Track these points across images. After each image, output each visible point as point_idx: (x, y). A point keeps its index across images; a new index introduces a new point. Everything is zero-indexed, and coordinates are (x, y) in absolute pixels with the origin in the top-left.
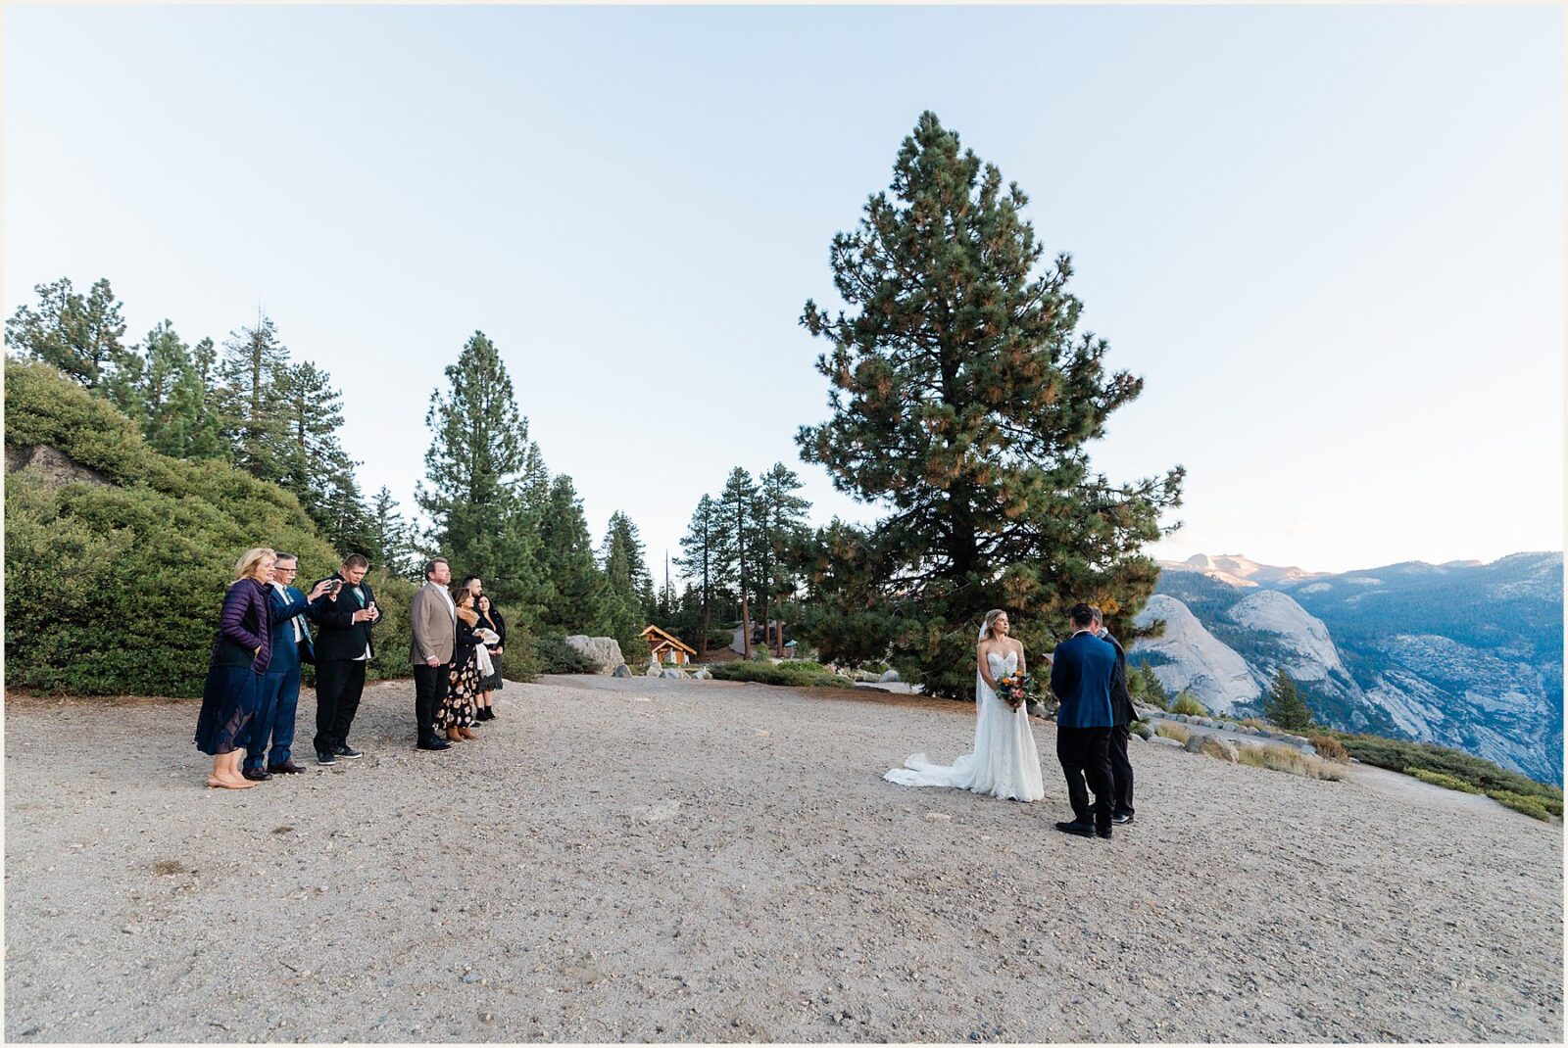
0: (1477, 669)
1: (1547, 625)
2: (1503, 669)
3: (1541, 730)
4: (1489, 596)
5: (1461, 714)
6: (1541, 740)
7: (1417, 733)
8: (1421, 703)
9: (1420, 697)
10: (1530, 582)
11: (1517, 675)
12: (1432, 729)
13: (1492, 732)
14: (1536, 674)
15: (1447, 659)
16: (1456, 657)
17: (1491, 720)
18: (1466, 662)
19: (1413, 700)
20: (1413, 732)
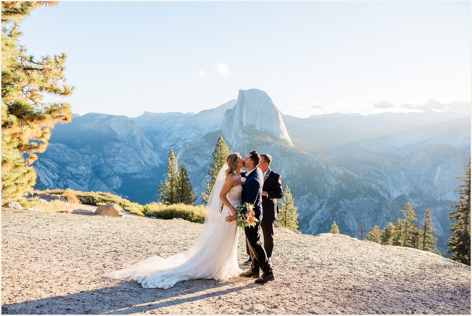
0: (72, 157)
1: (95, 141)
2: (80, 157)
3: (88, 180)
4: (80, 129)
5: (64, 175)
6: (87, 183)
7: (48, 184)
8: (51, 172)
9: (52, 169)
10: (93, 124)
11: (85, 159)
12: (54, 183)
13: (73, 182)
14: (89, 159)
15: (63, 153)
16: (66, 153)
17: (74, 177)
18: (69, 155)
19: (49, 171)
20: (47, 184)
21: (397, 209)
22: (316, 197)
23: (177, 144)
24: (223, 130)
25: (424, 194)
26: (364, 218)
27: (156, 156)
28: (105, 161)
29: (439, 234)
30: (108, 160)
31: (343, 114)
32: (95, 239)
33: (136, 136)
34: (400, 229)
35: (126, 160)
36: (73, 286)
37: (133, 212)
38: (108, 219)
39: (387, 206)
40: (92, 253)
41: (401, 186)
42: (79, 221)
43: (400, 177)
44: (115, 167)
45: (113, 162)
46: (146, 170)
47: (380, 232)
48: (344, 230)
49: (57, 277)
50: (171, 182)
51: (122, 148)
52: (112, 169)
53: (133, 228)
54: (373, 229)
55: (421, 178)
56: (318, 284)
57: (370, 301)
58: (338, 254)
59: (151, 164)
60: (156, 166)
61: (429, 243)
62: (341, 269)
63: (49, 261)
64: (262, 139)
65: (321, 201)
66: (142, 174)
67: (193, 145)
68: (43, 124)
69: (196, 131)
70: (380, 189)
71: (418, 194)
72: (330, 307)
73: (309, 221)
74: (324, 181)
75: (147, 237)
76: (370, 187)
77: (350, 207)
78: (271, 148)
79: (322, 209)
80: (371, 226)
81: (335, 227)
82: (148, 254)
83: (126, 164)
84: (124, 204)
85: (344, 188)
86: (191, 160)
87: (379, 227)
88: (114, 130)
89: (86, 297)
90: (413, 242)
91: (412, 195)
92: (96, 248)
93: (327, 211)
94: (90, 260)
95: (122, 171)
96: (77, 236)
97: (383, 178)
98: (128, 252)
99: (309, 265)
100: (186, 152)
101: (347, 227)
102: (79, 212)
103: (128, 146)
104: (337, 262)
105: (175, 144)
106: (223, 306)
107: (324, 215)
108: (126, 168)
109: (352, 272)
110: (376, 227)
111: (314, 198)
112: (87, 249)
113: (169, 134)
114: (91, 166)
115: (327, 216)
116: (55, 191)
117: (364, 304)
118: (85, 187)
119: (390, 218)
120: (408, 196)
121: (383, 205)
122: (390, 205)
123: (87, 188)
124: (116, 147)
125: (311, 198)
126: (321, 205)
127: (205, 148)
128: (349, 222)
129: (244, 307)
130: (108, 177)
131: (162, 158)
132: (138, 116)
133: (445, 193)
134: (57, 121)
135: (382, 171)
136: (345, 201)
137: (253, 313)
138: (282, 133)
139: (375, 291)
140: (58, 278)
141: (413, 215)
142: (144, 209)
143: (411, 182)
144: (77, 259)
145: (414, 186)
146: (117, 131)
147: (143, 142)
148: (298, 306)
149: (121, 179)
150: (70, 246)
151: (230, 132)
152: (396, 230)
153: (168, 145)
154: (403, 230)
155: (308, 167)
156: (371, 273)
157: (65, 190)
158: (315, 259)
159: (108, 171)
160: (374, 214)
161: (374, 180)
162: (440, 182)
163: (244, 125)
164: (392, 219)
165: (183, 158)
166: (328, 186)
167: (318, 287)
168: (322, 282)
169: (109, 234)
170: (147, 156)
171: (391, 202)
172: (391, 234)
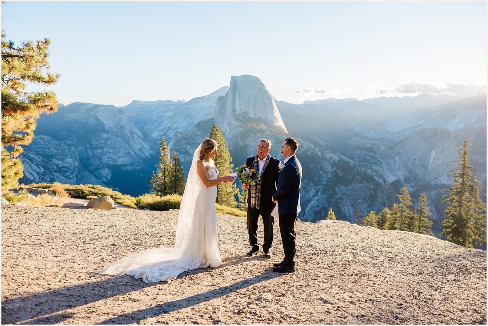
0: (58, 150)
1: (82, 132)
2: (66, 149)
3: (76, 173)
4: (65, 119)
5: (50, 169)
6: (75, 177)
8: (36, 165)
9: (36, 163)
10: (79, 114)
11: (71, 152)
12: (39, 176)
13: (60, 175)
14: (76, 151)
15: (48, 146)
16: (51, 145)
17: (61, 170)
18: (54, 147)
19: (34, 164)
20: (32, 178)
21: (392, 195)
22: (312, 184)
23: (168, 133)
24: (215, 118)
25: (419, 179)
26: (360, 204)
27: (146, 146)
28: (93, 153)
29: (434, 218)
30: (96, 152)
31: (337, 99)
32: (90, 232)
33: (125, 126)
34: (396, 214)
35: (115, 151)
36: (72, 282)
37: (125, 204)
38: (102, 213)
39: (382, 192)
40: (89, 247)
41: (396, 171)
42: (71, 215)
43: (395, 163)
44: (104, 159)
45: (102, 154)
46: (137, 161)
47: (376, 218)
48: (340, 216)
49: (54, 273)
50: (163, 173)
51: (110, 139)
52: (100, 161)
53: (128, 221)
54: (369, 214)
55: (416, 162)
56: (323, 270)
57: (377, 285)
58: (340, 240)
59: (141, 154)
60: (147, 157)
61: (424, 227)
62: (345, 255)
63: (44, 257)
64: (256, 127)
65: (316, 188)
66: (133, 165)
67: (185, 133)
68: (27, 114)
69: (187, 120)
70: (375, 174)
71: (412, 179)
72: (337, 293)
73: (305, 208)
74: (319, 168)
75: (145, 230)
76: (366, 173)
77: (346, 193)
78: (265, 136)
79: (318, 196)
80: (367, 211)
81: (331, 213)
82: (147, 246)
83: (115, 155)
84: (115, 196)
85: (339, 174)
86: (183, 149)
87: (374, 212)
88: (101, 120)
89: (87, 292)
90: (408, 225)
91: (407, 180)
92: (92, 242)
93: (323, 198)
94: (87, 255)
95: (111, 163)
96: (70, 230)
97: (379, 163)
98: (126, 245)
99: (313, 252)
100: (178, 142)
101: (343, 213)
102: (70, 206)
103: (117, 136)
104: (340, 248)
105: (166, 134)
106: (230, 296)
107: (320, 202)
108: (115, 160)
109: (356, 258)
110: (372, 212)
111: (309, 185)
112: (83, 244)
113: (160, 124)
114: (78, 158)
115: (323, 203)
116: (42, 185)
117: (371, 289)
118: (73, 180)
119: (385, 203)
120: (403, 181)
121: (379, 191)
122: (385, 190)
123: (75, 181)
124: (104, 137)
125: (306, 185)
126: (317, 192)
127: (198, 137)
128: (344, 208)
129: (251, 296)
130: (97, 169)
131: (152, 148)
132: (127, 105)
133: (439, 176)
134: (42, 111)
135: (377, 156)
136: (341, 187)
137: (261, 302)
138: (276, 120)
139: (381, 275)
140: (56, 274)
141: (409, 200)
142: (137, 201)
143: (405, 167)
144: (74, 254)
145: (409, 171)
146: (104, 121)
147: (132, 132)
148: (306, 293)
149: (111, 171)
150: (64, 241)
151: (222, 120)
152: (392, 215)
153: (159, 135)
154: (399, 215)
155: (303, 154)
156: (375, 258)
157: (53, 184)
158: (318, 246)
159: (96, 163)
160: (369, 200)
161: (369, 165)
162: (435, 166)
163: (237, 112)
164: (388, 204)
165: (174, 148)
166: (323, 173)
167: (323, 273)
168: (327, 269)
169: (104, 227)
170: (137, 147)
171: (387, 187)
172: (387, 219)
